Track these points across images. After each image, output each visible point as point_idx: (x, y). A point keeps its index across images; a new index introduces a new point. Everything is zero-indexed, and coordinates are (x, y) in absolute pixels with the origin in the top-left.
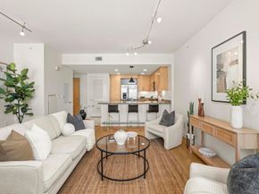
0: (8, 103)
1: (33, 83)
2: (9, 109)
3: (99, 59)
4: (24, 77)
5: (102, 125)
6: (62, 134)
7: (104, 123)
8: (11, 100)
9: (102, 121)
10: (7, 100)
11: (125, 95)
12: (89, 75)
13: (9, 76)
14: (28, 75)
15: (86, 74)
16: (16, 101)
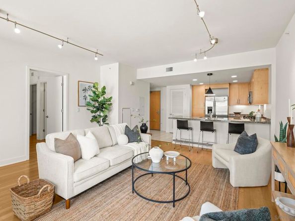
0: (94, 114)
1: (111, 98)
2: (95, 119)
3: (171, 69)
4: (104, 92)
5: (174, 142)
6: (117, 144)
7: (176, 140)
8: (95, 112)
9: (174, 138)
10: (92, 112)
11: (210, 110)
12: (168, 87)
13: (94, 92)
14: (106, 91)
15: (166, 86)
16: (98, 113)
